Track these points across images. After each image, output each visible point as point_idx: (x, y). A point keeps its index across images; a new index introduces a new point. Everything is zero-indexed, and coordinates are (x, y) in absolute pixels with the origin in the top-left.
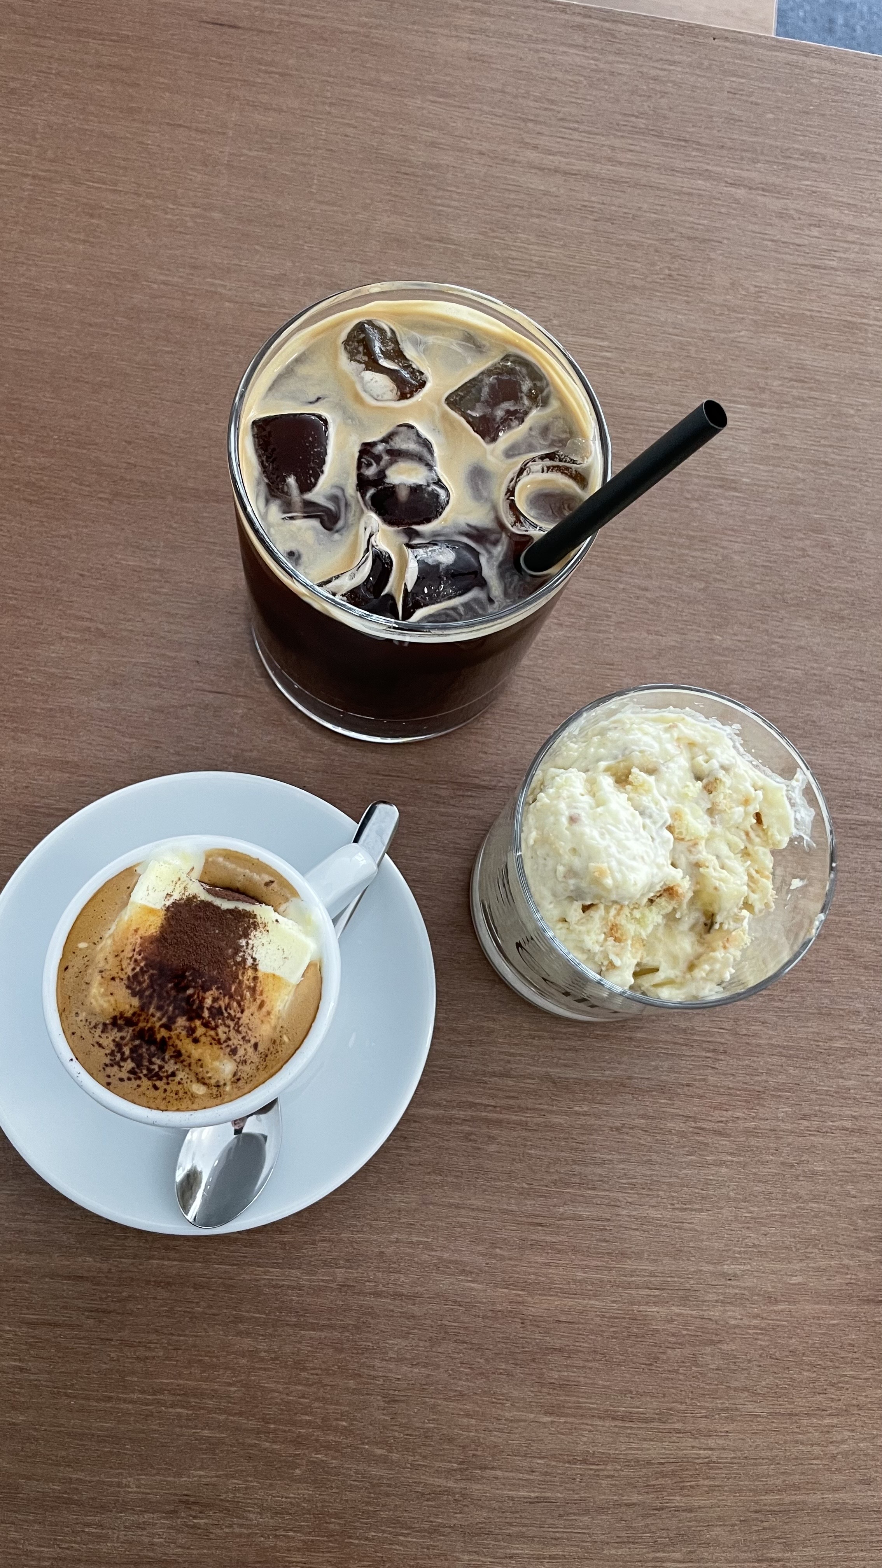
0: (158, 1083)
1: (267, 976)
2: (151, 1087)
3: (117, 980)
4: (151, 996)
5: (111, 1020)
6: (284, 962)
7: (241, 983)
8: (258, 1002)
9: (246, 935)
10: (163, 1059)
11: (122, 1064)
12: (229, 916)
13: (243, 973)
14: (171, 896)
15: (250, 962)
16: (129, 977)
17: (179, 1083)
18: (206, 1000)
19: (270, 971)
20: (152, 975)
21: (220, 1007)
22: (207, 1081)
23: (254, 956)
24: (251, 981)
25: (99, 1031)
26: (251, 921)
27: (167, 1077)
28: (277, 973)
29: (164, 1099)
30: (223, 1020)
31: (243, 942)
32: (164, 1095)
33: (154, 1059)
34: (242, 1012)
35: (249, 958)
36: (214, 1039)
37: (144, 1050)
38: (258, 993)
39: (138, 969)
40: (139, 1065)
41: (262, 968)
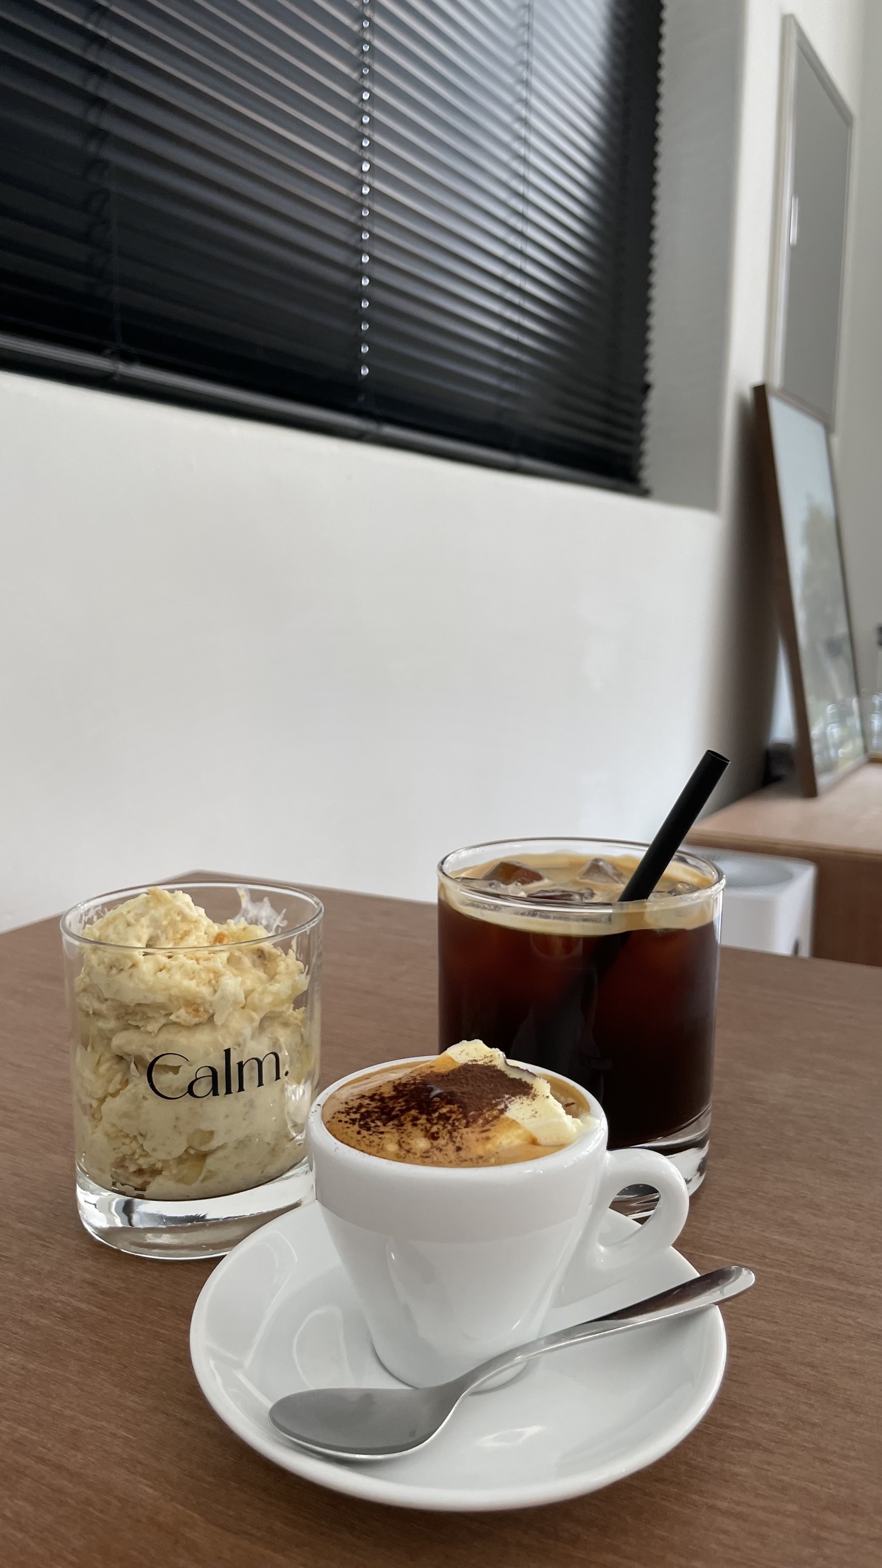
0: (364, 1132)
1: (508, 1120)
2: (356, 1132)
7: (481, 1113)
9: (513, 1095)
10: (385, 1124)
11: (351, 1114)
13: (489, 1110)
15: (502, 1106)
17: (380, 1138)
18: (443, 1109)
19: (512, 1118)
21: (451, 1116)
22: (403, 1146)
23: (509, 1105)
24: (492, 1116)
27: (374, 1132)
28: (519, 1121)
30: (445, 1123)
31: (507, 1096)
33: (377, 1121)
34: (466, 1127)
36: (426, 1128)
38: (491, 1124)
40: (360, 1120)
41: (508, 1114)
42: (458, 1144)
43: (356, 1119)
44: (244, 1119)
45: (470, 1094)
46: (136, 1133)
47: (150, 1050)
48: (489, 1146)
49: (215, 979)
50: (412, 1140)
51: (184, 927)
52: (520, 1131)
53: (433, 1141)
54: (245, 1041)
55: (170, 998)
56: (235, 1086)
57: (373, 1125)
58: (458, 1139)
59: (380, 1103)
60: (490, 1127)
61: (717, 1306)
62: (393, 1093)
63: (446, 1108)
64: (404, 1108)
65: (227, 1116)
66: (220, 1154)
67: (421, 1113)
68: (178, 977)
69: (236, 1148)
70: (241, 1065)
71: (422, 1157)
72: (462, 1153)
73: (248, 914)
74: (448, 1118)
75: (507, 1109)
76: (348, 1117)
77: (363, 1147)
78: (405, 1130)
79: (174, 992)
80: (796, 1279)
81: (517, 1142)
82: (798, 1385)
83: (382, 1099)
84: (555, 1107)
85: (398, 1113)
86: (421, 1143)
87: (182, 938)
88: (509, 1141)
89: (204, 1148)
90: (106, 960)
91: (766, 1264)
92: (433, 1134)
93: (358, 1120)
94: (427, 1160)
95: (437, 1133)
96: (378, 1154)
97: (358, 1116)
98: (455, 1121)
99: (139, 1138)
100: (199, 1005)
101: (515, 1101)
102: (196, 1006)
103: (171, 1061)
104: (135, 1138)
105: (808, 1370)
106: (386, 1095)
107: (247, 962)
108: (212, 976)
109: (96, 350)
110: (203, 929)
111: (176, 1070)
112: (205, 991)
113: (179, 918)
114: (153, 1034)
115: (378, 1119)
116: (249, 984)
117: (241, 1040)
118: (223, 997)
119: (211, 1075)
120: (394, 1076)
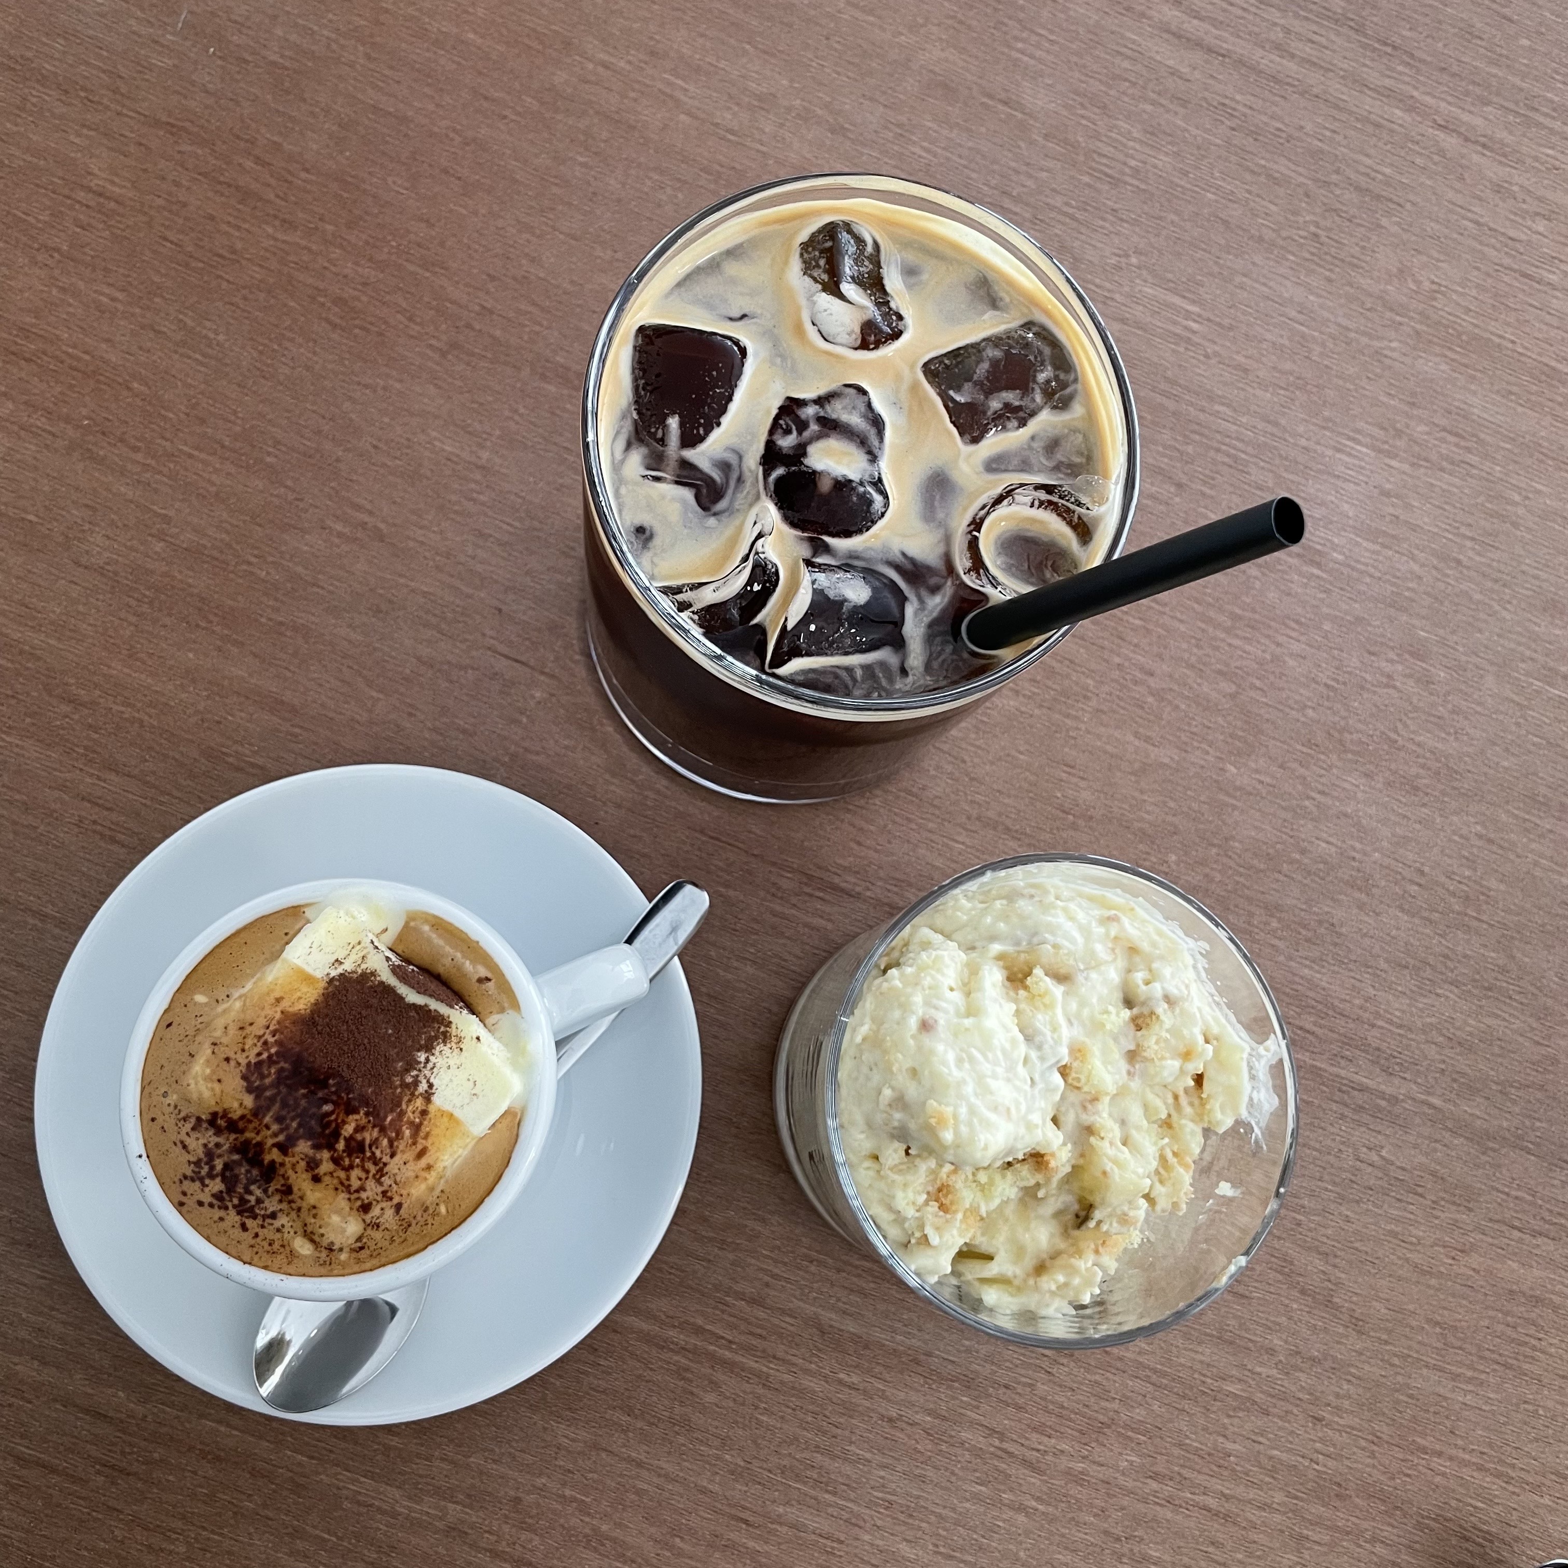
0: (250, 1223)
1: (442, 1113)
2: (237, 1225)
3: (233, 1063)
4: (272, 1100)
5: (209, 1117)
6: (472, 1101)
7: (402, 1113)
8: (419, 1147)
9: (429, 1048)
10: (265, 1191)
11: (207, 1181)
12: (413, 1014)
13: (410, 1101)
14: (341, 963)
15: (423, 1087)
16: (249, 1064)
17: (278, 1230)
18: (346, 1126)
19: (447, 1107)
20: (282, 1070)
21: (364, 1140)
22: (316, 1238)
23: (432, 1080)
24: (417, 1114)
25: (188, 1126)
26: (442, 1029)
27: (264, 1217)
28: (457, 1113)
29: (252, 1246)
30: (363, 1160)
31: (422, 1056)
32: (253, 1242)
33: (252, 1187)
34: (392, 1156)
35: (424, 1081)
36: (342, 1183)
37: (243, 1170)
38: (422, 1134)
39: (265, 1055)
40: (230, 1190)
41: (438, 1100)
42: (394, 1199)
43: (221, 1192)
48: (435, 1182)
50: (324, 1218)
53: (363, 1212)
57: (253, 1198)
58: (393, 1189)
59: (234, 1136)
60: (423, 1141)
63: (350, 1123)
64: (281, 1135)
67: (317, 1147)
71: (355, 1251)
74: (362, 1148)
75: (433, 1090)
76: (207, 1189)
78: (303, 1198)
83: (233, 1123)
85: (277, 1151)
86: (346, 1222)
88: (454, 1160)
92: (356, 1193)
93: (224, 1194)
94: (369, 1257)
95: (361, 1189)
96: (294, 1269)
97: (219, 1182)
98: (374, 1151)
101: (438, 1065)
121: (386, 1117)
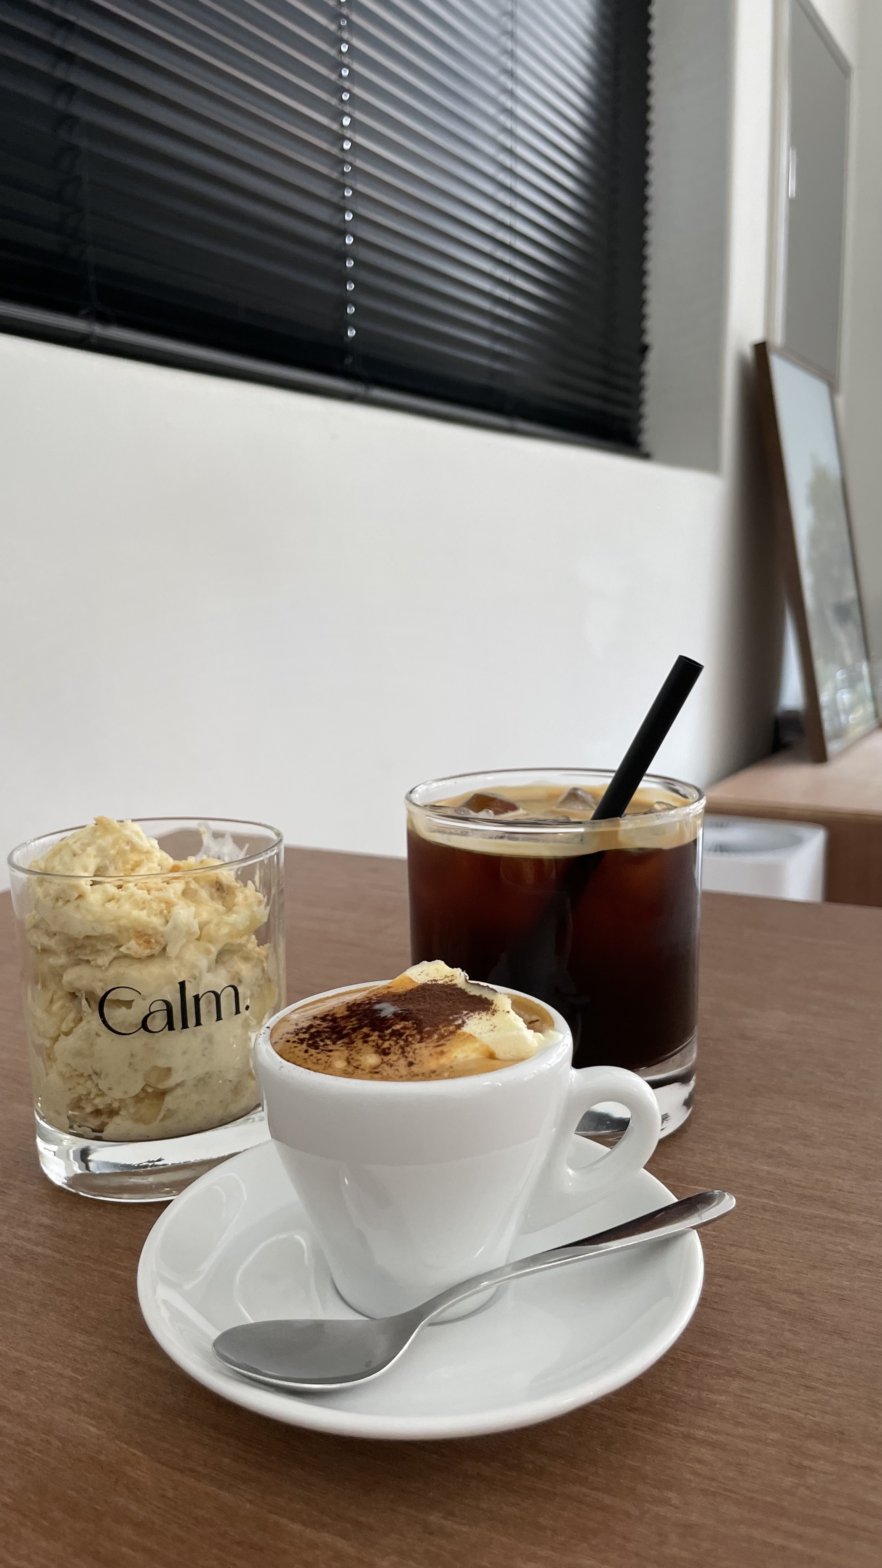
0: (311, 1051)
1: (465, 1034)
2: (303, 1050)
5: (322, 1016)
6: (489, 1033)
7: (438, 1030)
8: (440, 1043)
9: (472, 1011)
10: (332, 1043)
12: (470, 998)
13: (446, 1026)
15: (460, 1022)
16: (354, 1004)
17: (328, 1056)
19: (470, 1032)
23: (467, 1021)
24: (448, 1032)
27: (322, 1050)
28: (476, 1035)
29: (305, 1059)
30: (397, 1039)
31: (465, 1012)
32: (307, 1058)
36: (377, 1044)
38: (446, 1039)
39: (366, 1002)
40: (309, 1039)
41: (465, 1029)
42: (410, 1059)
43: (305, 1038)
44: (203, 1055)
45: (427, 1011)
46: (90, 1072)
47: (101, 984)
48: (443, 1060)
49: (166, 909)
50: (361, 1056)
51: (134, 857)
52: (477, 1045)
53: (383, 1057)
54: (200, 973)
55: (120, 929)
56: (191, 1020)
57: (322, 1044)
58: (411, 1054)
59: (331, 1023)
60: (445, 1042)
61: (695, 1231)
62: (347, 1013)
63: (400, 1024)
64: (356, 1026)
65: (185, 1053)
66: (179, 1092)
67: (373, 1030)
68: (127, 907)
69: (196, 1085)
70: (197, 998)
71: (370, 1072)
72: (414, 1069)
73: (210, 851)
74: (401, 1035)
75: (465, 1025)
76: (297, 1037)
77: (310, 1065)
78: (355, 1047)
79: (124, 922)
80: (784, 1207)
81: (473, 1056)
82: (783, 1312)
83: (334, 1019)
84: (515, 1022)
85: (350, 1031)
86: (371, 1059)
87: (133, 870)
88: (464, 1055)
89: (162, 1086)
90: (52, 892)
91: (752, 1194)
92: (384, 1050)
93: (306, 1040)
94: (376, 1076)
95: (389, 1049)
96: (325, 1071)
97: (307, 1036)
98: (409, 1037)
99: (94, 1077)
100: (150, 936)
101: (474, 1016)
102: (146, 937)
103: (125, 995)
104: (90, 1076)
105: (794, 1297)
106: (338, 1016)
107: (204, 894)
108: (163, 906)
109: (72, 311)
110: (156, 860)
111: (128, 1004)
112: (156, 921)
113: (128, 848)
114: (103, 968)
115: (327, 1038)
116: (205, 916)
117: (197, 974)
118: (175, 928)
119: (166, 1008)
120: (349, 999)
121: (426, 1027)
